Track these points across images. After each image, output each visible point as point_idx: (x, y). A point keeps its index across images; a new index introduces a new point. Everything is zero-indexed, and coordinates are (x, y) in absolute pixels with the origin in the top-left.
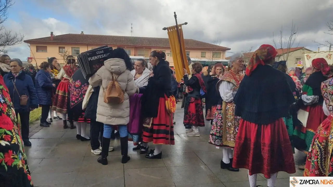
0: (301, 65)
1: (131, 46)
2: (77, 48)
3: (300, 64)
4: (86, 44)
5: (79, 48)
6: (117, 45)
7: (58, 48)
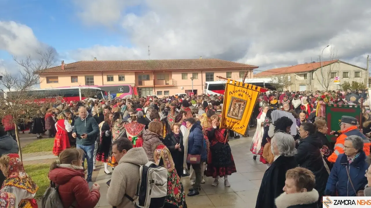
0: (338, 81)
1: (150, 70)
2: (90, 76)
3: (337, 79)
4: (101, 71)
5: (93, 76)
6: (134, 71)
7: (70, 78)
